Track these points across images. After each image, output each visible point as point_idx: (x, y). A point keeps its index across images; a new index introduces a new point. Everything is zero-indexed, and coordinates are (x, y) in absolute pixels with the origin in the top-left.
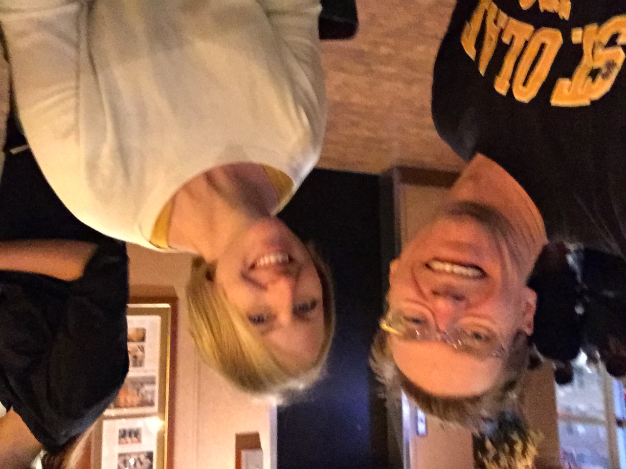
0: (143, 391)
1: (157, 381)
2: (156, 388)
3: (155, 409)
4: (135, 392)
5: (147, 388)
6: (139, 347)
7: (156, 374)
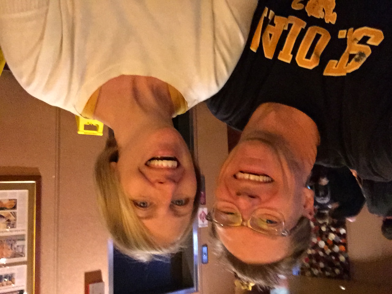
0: (15, 246)
1: (26, 238)
2: (26, 243)
3: (25, 259)
4: (9, 247)
5: (19, 243)
6: (11, 213)
7: (26, 233)
